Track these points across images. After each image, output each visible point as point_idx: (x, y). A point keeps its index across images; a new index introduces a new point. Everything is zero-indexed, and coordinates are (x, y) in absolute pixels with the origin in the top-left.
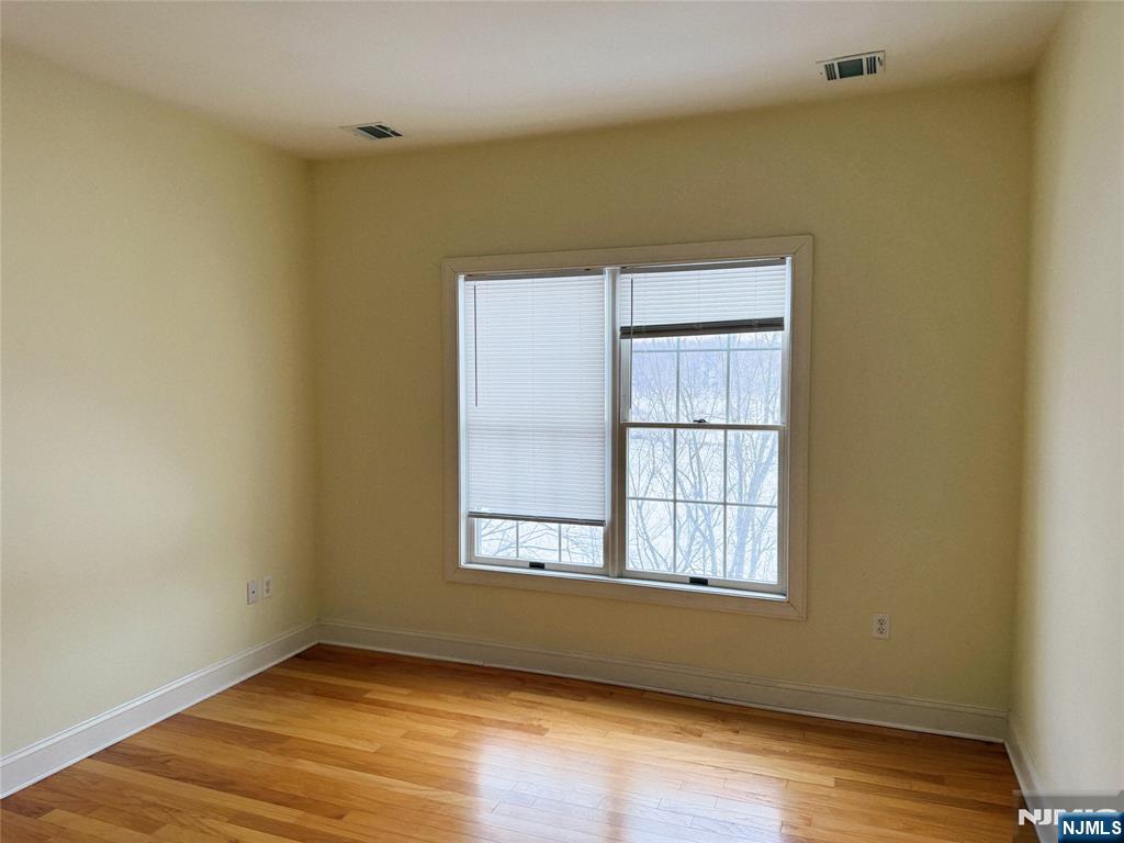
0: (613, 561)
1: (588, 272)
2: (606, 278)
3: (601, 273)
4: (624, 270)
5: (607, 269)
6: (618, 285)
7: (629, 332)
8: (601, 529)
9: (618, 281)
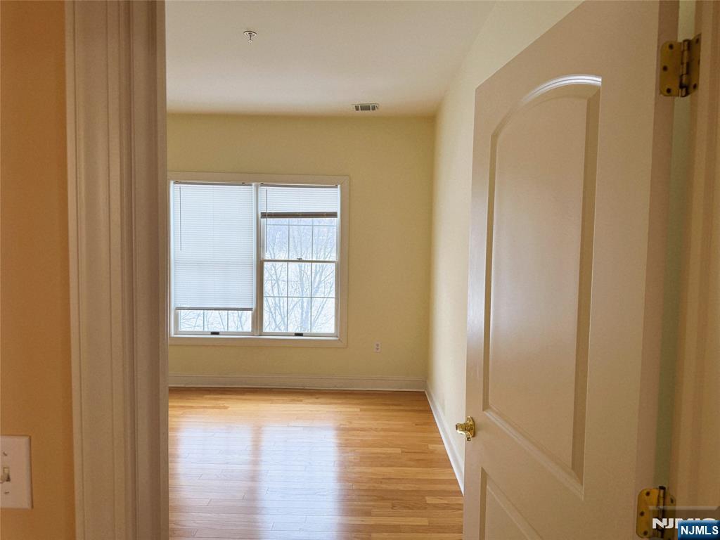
0: (257, 329)
1: (243, 184)
2: (253, 187)
3: (251, 185)
4: (262, 185)
5: (253, 184)
6: (259, 191)
7: (264, 215)
8: (250, 312)
9: (259, 190)
